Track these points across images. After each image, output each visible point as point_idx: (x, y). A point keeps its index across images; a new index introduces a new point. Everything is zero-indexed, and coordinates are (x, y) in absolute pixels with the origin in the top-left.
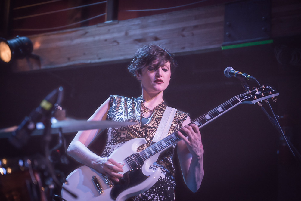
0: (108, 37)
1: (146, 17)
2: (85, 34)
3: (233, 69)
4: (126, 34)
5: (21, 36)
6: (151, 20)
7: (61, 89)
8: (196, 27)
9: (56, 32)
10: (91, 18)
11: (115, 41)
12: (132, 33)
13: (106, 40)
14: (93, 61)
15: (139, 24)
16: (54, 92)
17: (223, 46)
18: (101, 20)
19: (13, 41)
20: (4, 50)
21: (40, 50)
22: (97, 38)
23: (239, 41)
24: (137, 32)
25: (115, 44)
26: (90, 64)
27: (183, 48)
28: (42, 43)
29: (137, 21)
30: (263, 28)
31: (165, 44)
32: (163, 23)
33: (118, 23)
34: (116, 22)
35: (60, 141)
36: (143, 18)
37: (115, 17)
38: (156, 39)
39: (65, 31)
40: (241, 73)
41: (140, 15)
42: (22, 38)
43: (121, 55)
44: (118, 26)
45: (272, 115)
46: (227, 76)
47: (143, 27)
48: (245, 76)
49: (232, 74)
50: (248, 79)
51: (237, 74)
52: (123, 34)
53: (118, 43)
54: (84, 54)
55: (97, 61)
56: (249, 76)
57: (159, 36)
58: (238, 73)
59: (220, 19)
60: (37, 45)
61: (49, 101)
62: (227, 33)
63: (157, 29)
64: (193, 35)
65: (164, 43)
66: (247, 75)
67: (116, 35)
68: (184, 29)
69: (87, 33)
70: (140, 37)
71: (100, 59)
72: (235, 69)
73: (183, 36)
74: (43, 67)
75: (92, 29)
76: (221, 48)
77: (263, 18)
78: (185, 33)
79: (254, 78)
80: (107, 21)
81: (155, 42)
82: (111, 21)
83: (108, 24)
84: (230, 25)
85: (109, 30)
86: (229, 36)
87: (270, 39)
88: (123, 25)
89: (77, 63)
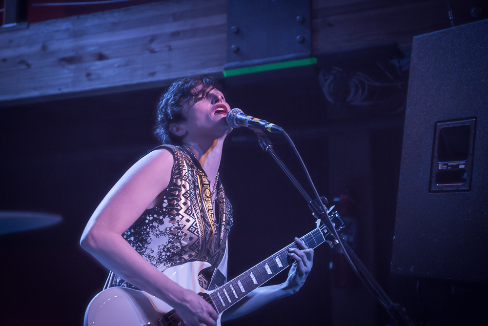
0: (8, 53)
1: (81, 16)
3: (243, 113)
4: (44, 48)
6: (91, 22)
8: (175, 35)
11: (23, 62)
12: (54, 46)
13: (4, 60)
15: (68, 30)
17: (227, 69)
23: (256, 61)
24: (64, 45)
25: (23, 67)
27: (153, 74)
29: (64, 25)
30: (298, 37)
31: (119, 66)
32: (114, 27)
33: (28, 27)
34: (24, 25)
36: (75, 17)
37: (23, 16)
38: (101, 57)
40: (256, 120)
43: (35, 89)
44: (27, 33)
45: (313, 197)
47: (76, 35)
48: (264, 126)
49: (241, 121)
50: (270, 131)
51: (250, 122)
52: (37, 48)
53: (29, 66)
56: (272, 124)
57: (106, 52)
58: (252, 119)
62: (233, 46)
63: (103, 39)
64: (170, 49)
65: (116, 65)
66: (268, 124)
67: (24, 50)
68: (153, 39)
70: (71, 54)
72: (247, 113)
73: (152, 51)
76: (221, 73)
77: (298, 17)
78: (154, 46)
79: (281, 129)
80: (7, 23)
81: (99, 64)
82: (15, 24)
83: (9, 30)
84: (238, 32)
85: (10, 41)
86: (237, 51)
87: (311, 56)
88: (39, 30)
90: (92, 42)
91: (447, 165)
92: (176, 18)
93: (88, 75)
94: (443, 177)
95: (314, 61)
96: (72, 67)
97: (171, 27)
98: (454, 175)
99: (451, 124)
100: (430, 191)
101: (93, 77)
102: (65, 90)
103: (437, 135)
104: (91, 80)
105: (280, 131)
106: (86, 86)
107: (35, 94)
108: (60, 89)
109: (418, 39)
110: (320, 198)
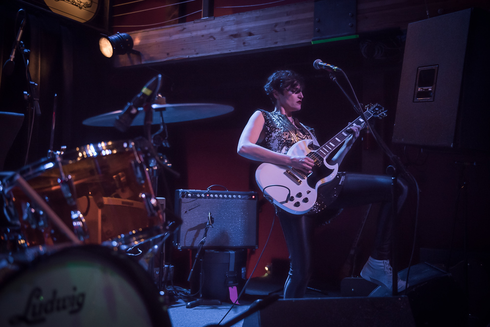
0: (204, 32)
1: (241, 14)
2: (182, 31)
3: (322, 62)
4: (222, 29)
5: (121, 32)
6: (245, 16)
7: (160, 76)
8: (287, 23)
9: (155, 29)
10: (188, 15)
11: (211, 36)
12: (227, 29)
13: (203, 36)
14: (191, 56)
15: (234, 20)
16: (154, 79)
17: (313, 40)
18: (197, 17)
19: (114, 37)
20: (106, 45)
21: (140, 45)
22: (194, 34)
23: (328, 36)
24: (232, 28)
25: (212, 39)
26: (189, 58)
27: (276, 43)
28: (142, 39)
29: (232, 18)
30: (350, 24)
31: (259, 39)
32: (257, 19)
33: (214, 19)
34: (212, 18)
35: (162, 127)
36: (237, 14)
37: (211, 14)
38: (250, 34)
39: (163, 27)
40: (328, 65)
41: (235, 11)
42: (123, 34)
43: (218, 50)
44: (214, 22)
45: (356, 103)
46: (315, 68)
47: (238, 23)
48: (332, 68)
49: (321, 66)
50: (335, 70)
51: (325, 66)
52: (219, 29)
53: (214, 39)
54: (183, 49)
55: (195, 56)
57: (253, 32)
58: (326, 64)
59: (310, 15)
60: (137, 41)
61: (149, 88)
62: (317, 29)
63: (252, 25)
64: (285, 30)
65: (257, 38)
67: (212, 31)
68: (276, 25)
69: (184, 29)
70: (235, 33)
71: (197, 54)
72: (324, 62)
73: (276, 31)
74: (143, 62)
75: (189, 25)
76: (311, 42)
77: (350, 14)
78: (277, 29)
79: (341, 70)
80: (203, 17)
81: (249, 37)
82: (208, 17)
83: (205, 20)
84: (319, 21)
85: (206, 26)
86: (319, 31)
87: (356, 34)
88: (219, 21)
89: (175, 58)
90: (246, 26)
91: (422, 89)
92: (288, 14)
93: (244, 43)
94: (421, 94)
95: (358, 36)
96: (236, 39)
97: (286, 19)
98: (425, 94)
99: (425, 68)
100: (414, 102)
101: (246, 44)
102: (232, 51)
103: (418, 74)
104: (246, 46)
106: (243, 49)
107: (218, 53)
108: (230, 51)
109: (410, 25)
110: (359, 104)
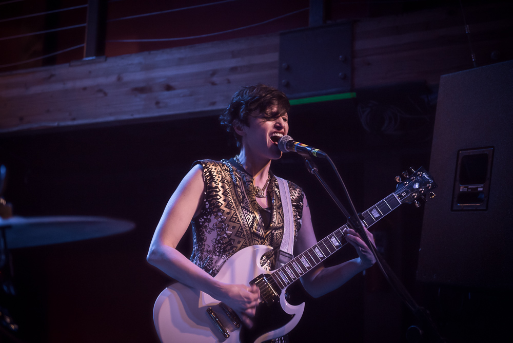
0: (88, 83)
1: (152, 52)
2: (50, 79)
3: (292, 139)
4: (119, 79)
6: (161, 56)
7: (3, 170)
8: (233, 70)
10: (60, 52)
11: (100, 90)
12: (128, 77)
13: (85, 89)
14: (63, 124)
15: (140, 63)
18: (76, 56)
22: (70, 85)
23: (303, 94)
24: (137, 77)
25: (101, 95)
26: (58, 128)
27: (214, 104)
29: (136, 59)
30: (340, 74)
31: (184, 96)
32: (181, 62)
33: (106, 60)
34: (102, 58)
35: (3, 257)
36: (146, 53)
37: (101, 51)
38: (169, 88)
40: (304, 145)
41: (143, 48)
43: (111, 114)
44: (105, 65)
47: (147, 68)
48: (310, 151)
50: (315, 155)
51: (299, 148)
52: (113, 79)
53: (105, 94)
54: (48, 111)
55: (70, 123)
56: (317, 150)
57: (172, 84)
58: (300, 145)
59: (274, 57)
62: (283, 81)
63: (171, 72)
64: (229, 82)
65: (182, 95)
66: (314, 149)
67: (102, 81)
68: (214, 73)
69: (52, 76)
70: (142, 85)
71: (74, 119)
72: (296, 140)
73: (213, 84)
75: (62, 70)
77: (341, 57)
78: (215, 79)
79: (325, 154)
80: (87, 56)
81: (167, 93)
82: (94, 58)
83: (89, 63)
84: (288, 69)
85: (90, 72)
86: (287, 85)
87: (351, 91)
88: (114, 64)
89: (35, 126)
90: (162, 74)
91: (467, 187)
92: (234, 55)
93: (157, 103)
94: (464, 198)
95: (354, 94)
96: (144, 96)
97: (230, 63)
98: (471, 197)
99: (471, 152)
100: (452, 210)
101: (161, 105)
102: (137, 116)
103: (459, 162)
104: (159, 108)
105: (323, 156)
106: (155, 113)
107: (111, 118)
108: (132, 115)
109: (445, 79)
110: (357, 215)
